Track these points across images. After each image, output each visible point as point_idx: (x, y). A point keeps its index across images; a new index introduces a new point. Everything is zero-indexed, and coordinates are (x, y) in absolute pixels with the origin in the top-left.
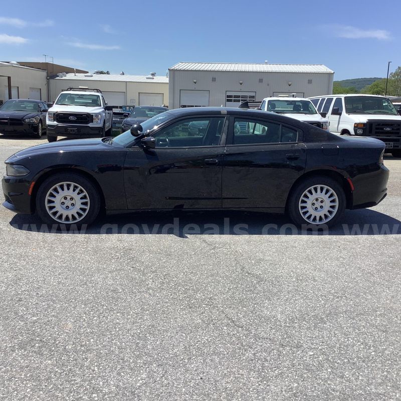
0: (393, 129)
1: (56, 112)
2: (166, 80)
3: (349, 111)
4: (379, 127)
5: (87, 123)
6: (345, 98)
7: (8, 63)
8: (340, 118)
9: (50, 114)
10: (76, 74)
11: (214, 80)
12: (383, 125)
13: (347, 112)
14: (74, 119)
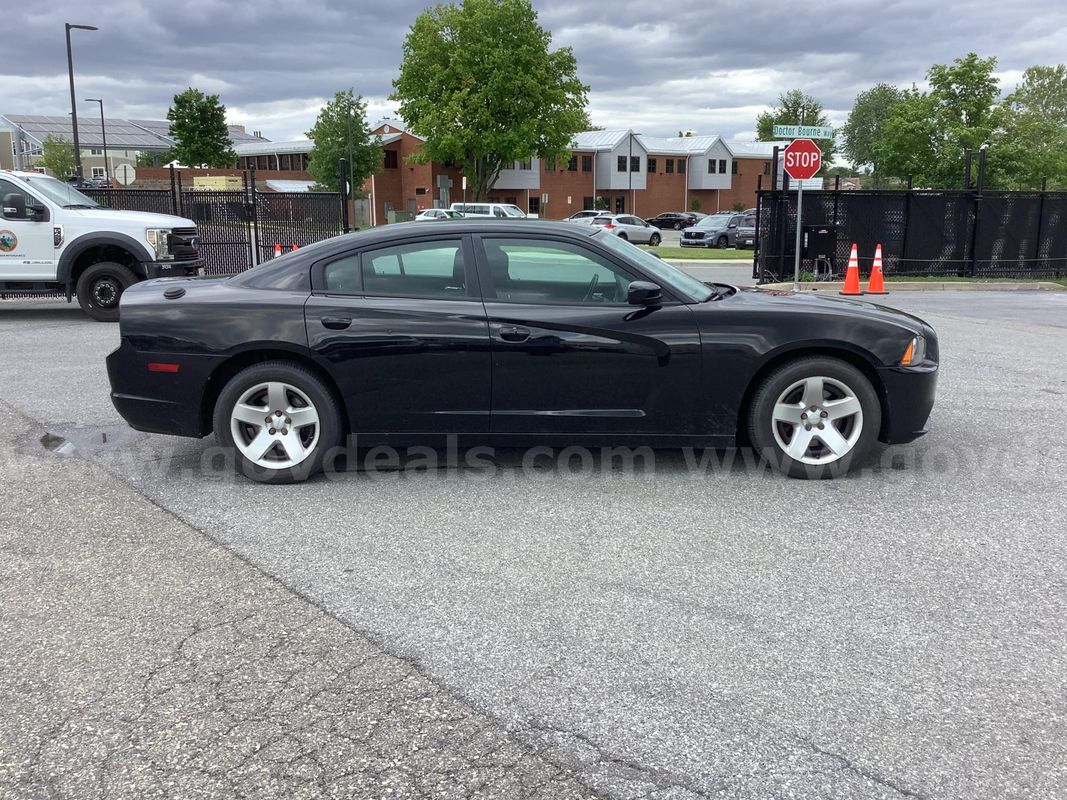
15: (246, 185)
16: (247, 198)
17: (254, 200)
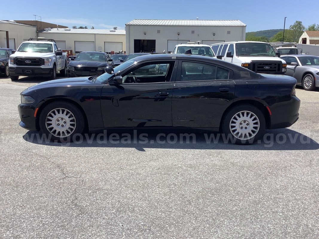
0: (271, 68)
1: (16, 57)
2: (124, 32)
3: (238, 54)
4: (261, 66)
5: (40, 65)
6: (236, 44)
7: (8, 21)
8: (232, 59)
9: (11, 59)
10: (59, 29)
11: (159, 32)
12: (264, 64)
13: (237, 55)
14: (29, 62)
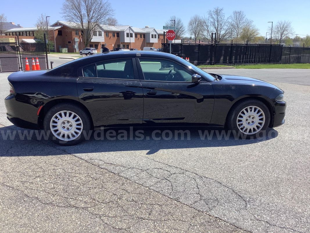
15: (16, 41)
16: (17, 44)
17: (19, 45)
